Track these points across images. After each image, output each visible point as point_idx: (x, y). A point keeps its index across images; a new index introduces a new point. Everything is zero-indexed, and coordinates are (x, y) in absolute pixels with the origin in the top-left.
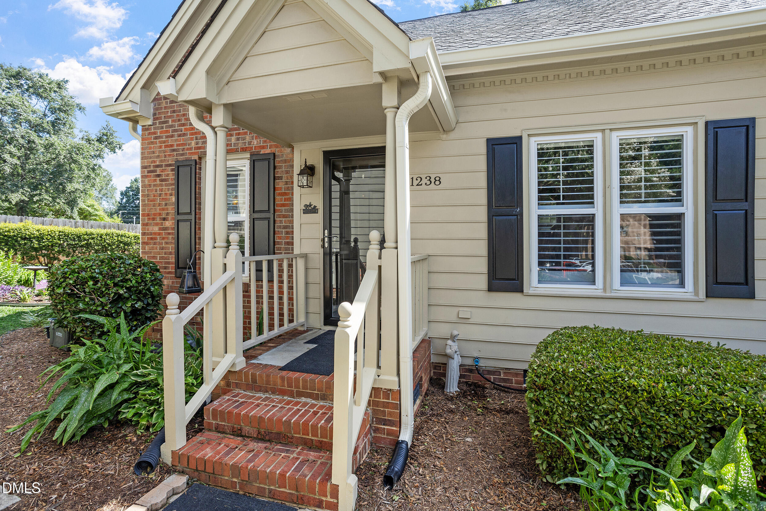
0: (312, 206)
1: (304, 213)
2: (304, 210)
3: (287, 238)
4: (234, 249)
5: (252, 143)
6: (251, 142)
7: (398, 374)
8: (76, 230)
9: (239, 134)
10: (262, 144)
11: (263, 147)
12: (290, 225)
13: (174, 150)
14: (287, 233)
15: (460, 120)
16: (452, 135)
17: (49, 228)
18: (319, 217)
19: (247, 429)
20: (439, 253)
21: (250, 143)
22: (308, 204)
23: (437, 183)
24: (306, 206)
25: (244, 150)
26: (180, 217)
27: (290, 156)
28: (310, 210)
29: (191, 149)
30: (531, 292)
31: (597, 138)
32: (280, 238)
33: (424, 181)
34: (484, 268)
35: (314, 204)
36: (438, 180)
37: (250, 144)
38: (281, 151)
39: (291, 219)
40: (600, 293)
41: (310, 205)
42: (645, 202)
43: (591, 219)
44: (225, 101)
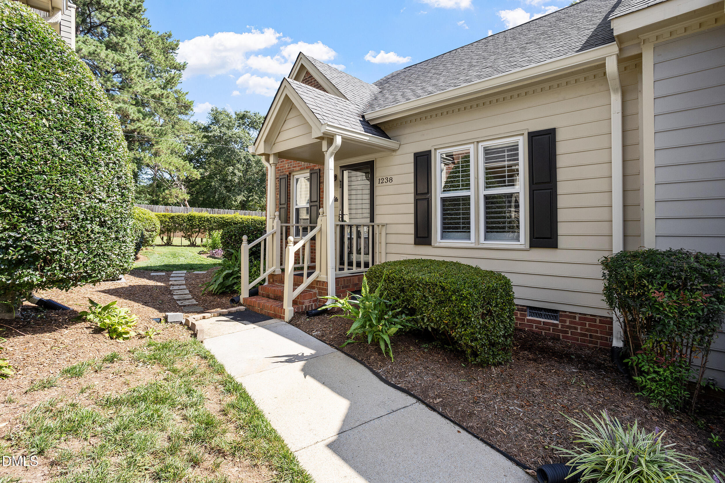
4: (277, 218)
7: (327, 275)
8: (260, 218)
11: (315, 166)
13: (279, 170)
15: (402, 143)
16: (398, 152)
17: (247, 217)
18: (338, 204)
19: (271, 295)
20: (391, 222)
23: (391, 181)
25: (307, 168)
26: (281, 206)
29: (286, 169)
30: (437, 245)
31: (471, 148)
33: (385, 180)
34: (412, 231)
36: (391, 179)
37: (310, 165)
40: (473, 246)
42: (509, 185)
43: (468, 198)
44: (273, 153)
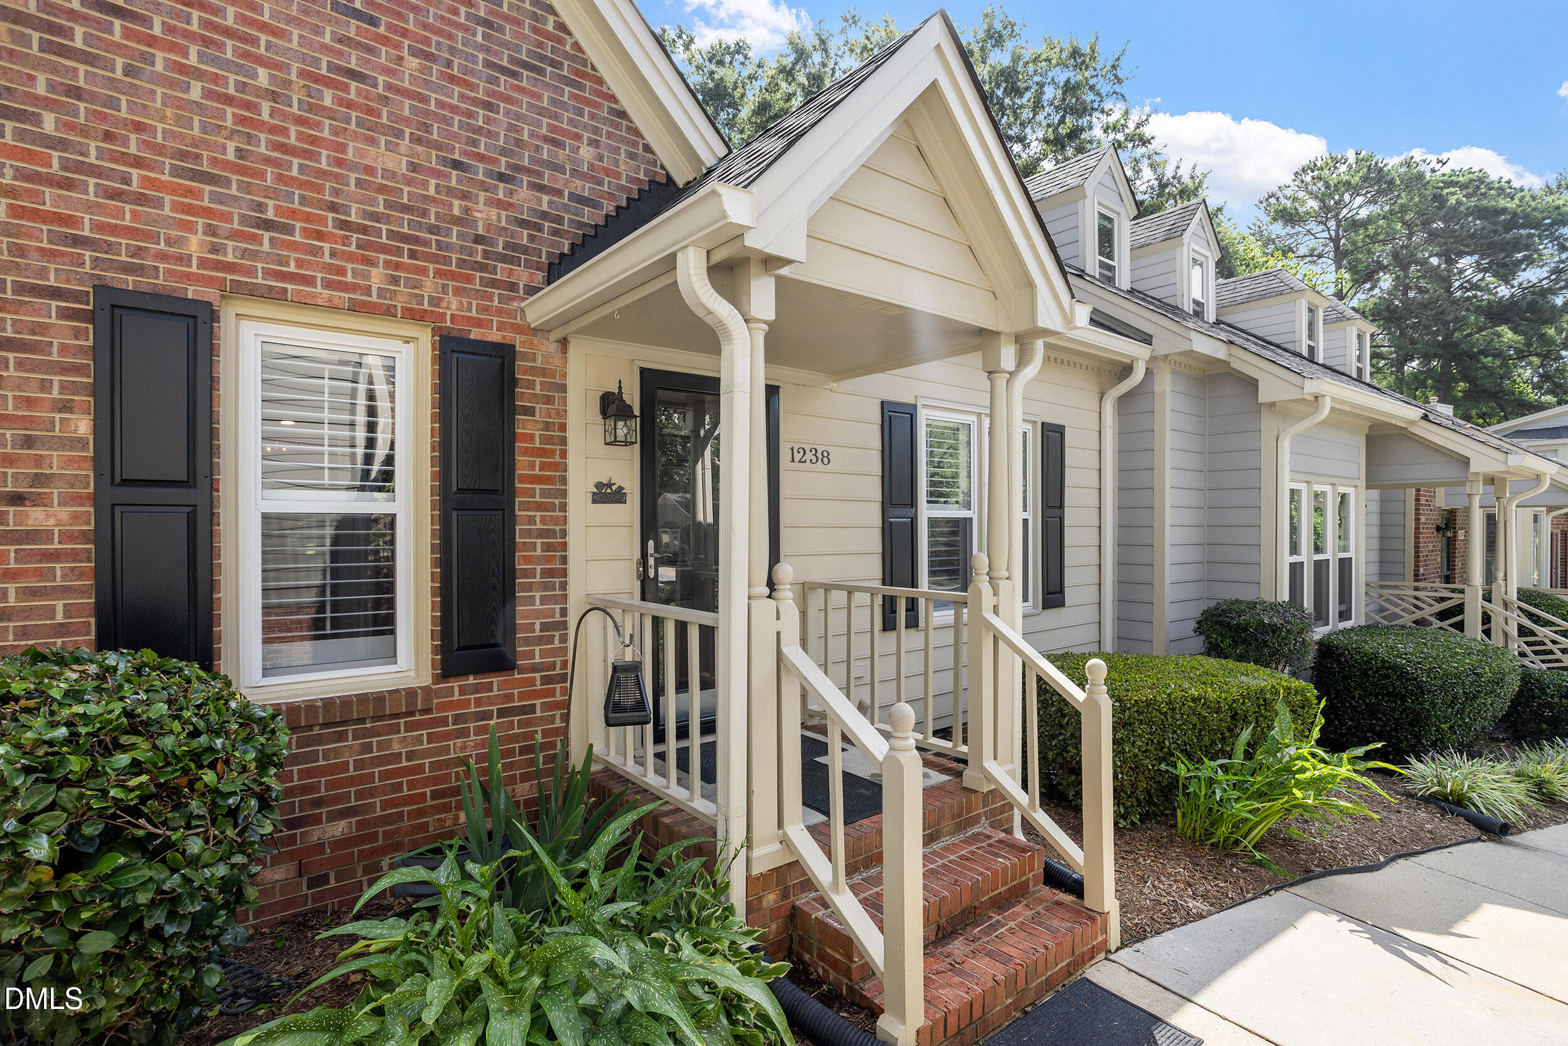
0: (614, 487)
1: (594, 501)
2: (594, 494)
3: (550, 559)
5: (445, 304)
6: (441, 299)
9: (397, 266)
10: (474, 314)
11: (480, 324)
12: (557, 528)
14: (548, 547)
16: (844, 386)
18: (629, 513)
21: (435, 301)
22: (605, 482)
24: (599, 485)
25: (413, 315)
27: (557, 362)
28: (606, 494)
32: (528, 560)
33: (809, 456)
35: (618, 481)
37: (438, 305)
38: (531, 344)
39: (558, 513)
41: (610, 485)
